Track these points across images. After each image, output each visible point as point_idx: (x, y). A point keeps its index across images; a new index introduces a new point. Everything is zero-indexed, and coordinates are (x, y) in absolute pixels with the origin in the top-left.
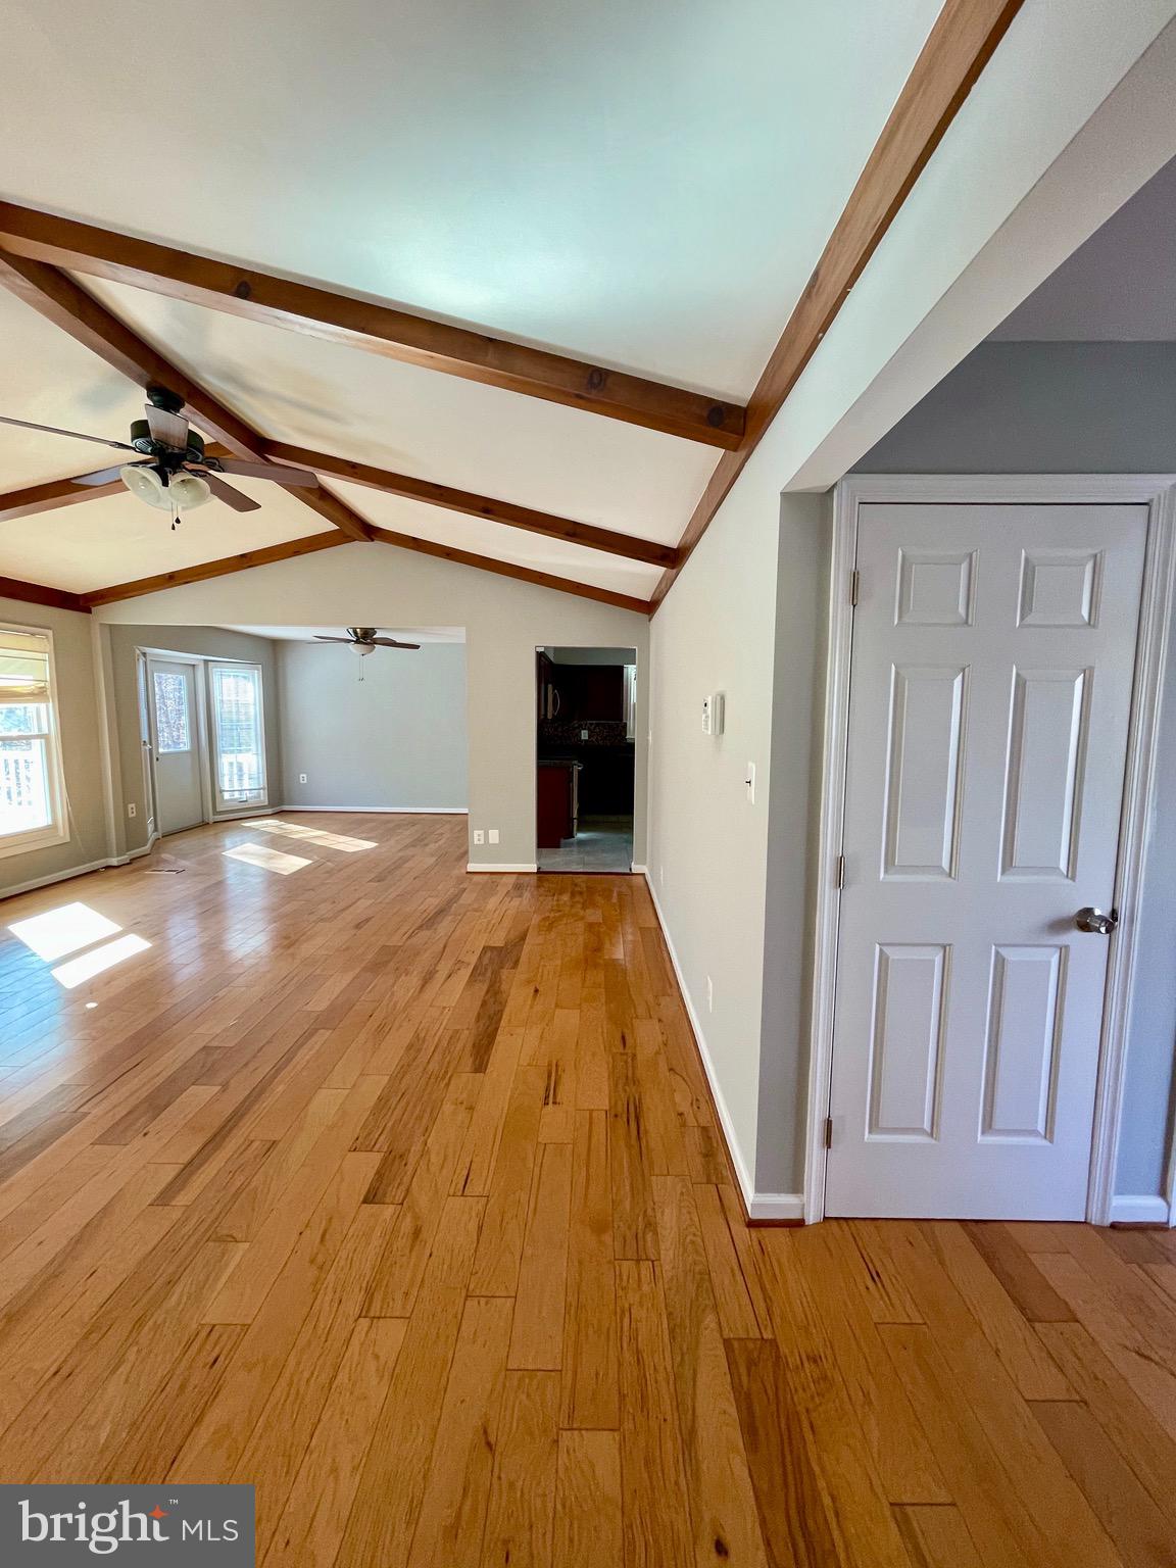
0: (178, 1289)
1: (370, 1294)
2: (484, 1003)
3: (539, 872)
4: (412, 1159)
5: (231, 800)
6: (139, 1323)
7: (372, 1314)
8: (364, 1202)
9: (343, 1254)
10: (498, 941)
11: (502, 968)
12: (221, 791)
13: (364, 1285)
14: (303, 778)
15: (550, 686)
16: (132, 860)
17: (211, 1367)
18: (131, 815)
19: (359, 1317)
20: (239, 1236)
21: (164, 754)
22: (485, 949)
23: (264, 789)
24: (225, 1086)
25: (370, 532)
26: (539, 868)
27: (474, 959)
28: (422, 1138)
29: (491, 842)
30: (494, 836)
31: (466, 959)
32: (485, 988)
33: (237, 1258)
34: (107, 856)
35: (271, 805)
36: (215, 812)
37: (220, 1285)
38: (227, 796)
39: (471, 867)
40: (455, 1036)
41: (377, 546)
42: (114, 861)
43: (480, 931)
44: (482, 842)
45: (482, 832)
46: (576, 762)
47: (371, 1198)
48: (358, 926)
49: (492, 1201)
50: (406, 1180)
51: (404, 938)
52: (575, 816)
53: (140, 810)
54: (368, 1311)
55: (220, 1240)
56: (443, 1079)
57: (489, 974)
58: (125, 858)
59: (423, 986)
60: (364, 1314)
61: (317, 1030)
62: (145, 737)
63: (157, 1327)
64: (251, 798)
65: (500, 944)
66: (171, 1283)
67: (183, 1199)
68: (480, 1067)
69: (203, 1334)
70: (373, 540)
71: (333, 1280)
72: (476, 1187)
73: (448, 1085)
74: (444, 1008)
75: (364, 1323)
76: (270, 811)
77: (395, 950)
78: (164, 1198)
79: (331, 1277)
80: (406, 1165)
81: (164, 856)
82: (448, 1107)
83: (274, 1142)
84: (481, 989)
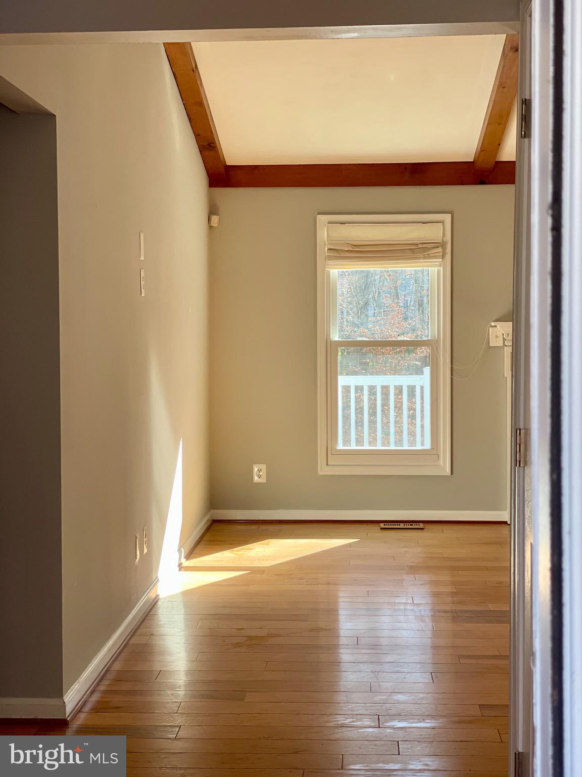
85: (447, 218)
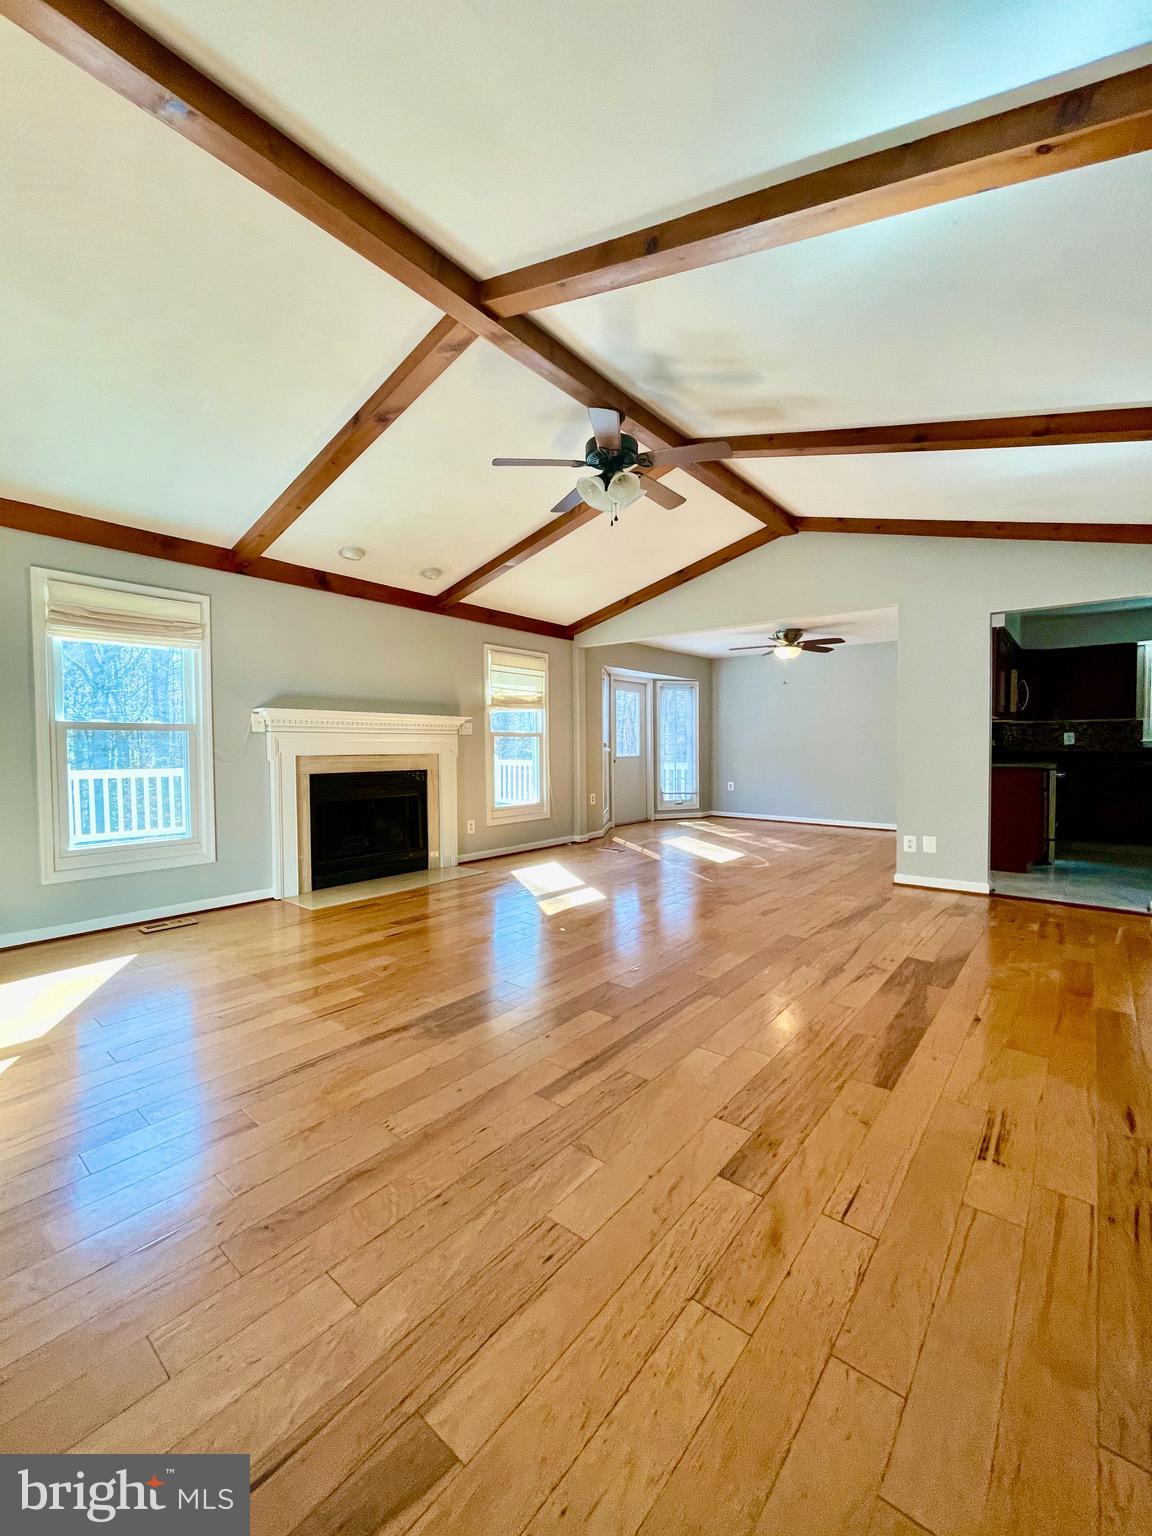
0: (538, 1174)
1: (708, 1280)
2: (899, 1016)
3: (992, 894)
4: (784, 1152)
5: (671, 802)
6: (503, 1188)
7: (706, 1303)
8: (721, 1175)
9: (688, 1219)
10: (928, 956)
11: (929, 984)
12: (662, 793)
13: (704, 1265)
14: (731, 786)
15: (1014, 673)
16: (590, 840)
17: (544, 1262)
18: (592, 803)
19: (692, 1298)
20: (596, 1151)
21: (620, 758)
22: (908, 961)
23: (696, 794)
24: (615, 1018)
25: (795, 524)
26: (992, 891)
27: (892, 968)
28: (800, 1135)
29: (925, 850)
30: (930, 844)
31: (882, 965)
32: (903, 999)
33: (590, 1171)
34: (572, 833)
35: (702, 808)
36: (656, 812)
37: (570, 1189)
38: (667, 798)
39: (899, 878)
40: (856, 1039)
41: (803, 537)
42: (577, 838)
43: (903, 942)
44: (914, 850)
45: (913, 838)
46: (1054, 766)
47: (729, 1173)
48: (764, 914)
49: (882, 1248)
50: (773, 1172)
51: (812, 932)
52: (1052, 836)
53: (599, 798)
54: (704, 1296)
55: (579, 1148)
56: (837, 1078)
57: (909, 987)
58: (586, 837)
59: (824, 983)
60: (697, 1297)
61: (705, 994)
62: (605, 740)
63: (514, 1199)
64: (686, 801)
65: (931, 958)
66: (534, 1167)
67: (562, 1099)
68: (887, 1080)
69: (545, 1227)
70: (797, 532)
71: (672, 1241)
72: (861, 1217)
73: (841, 1088)
74: (849, 1008)
75: (696, 1309)
76: (700, 814)
77: (799, 941)
78: (547, 1093)
79: (671, 1238)
80: (774, 1156)
81: (615, 839)
82: (836, 1112)
83: (645, 1081)
84: (896, 1001)
85: (206, 600)
